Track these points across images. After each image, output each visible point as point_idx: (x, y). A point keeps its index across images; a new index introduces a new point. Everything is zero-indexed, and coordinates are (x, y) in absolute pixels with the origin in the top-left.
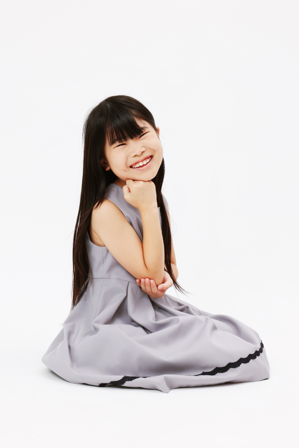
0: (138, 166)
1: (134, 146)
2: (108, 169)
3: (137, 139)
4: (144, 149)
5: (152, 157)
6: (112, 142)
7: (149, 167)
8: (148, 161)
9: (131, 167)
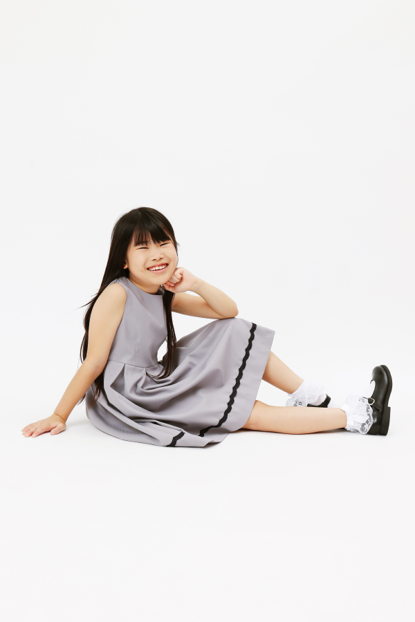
0: (154, 269)
1: (155, 251)
2: (126, 267)
3: (158, 246)
4: (162, 256)
5: (167, 265)
6: (137, 244)
7: (163, 272)
8: (164, 267)
9: (148, 269)
